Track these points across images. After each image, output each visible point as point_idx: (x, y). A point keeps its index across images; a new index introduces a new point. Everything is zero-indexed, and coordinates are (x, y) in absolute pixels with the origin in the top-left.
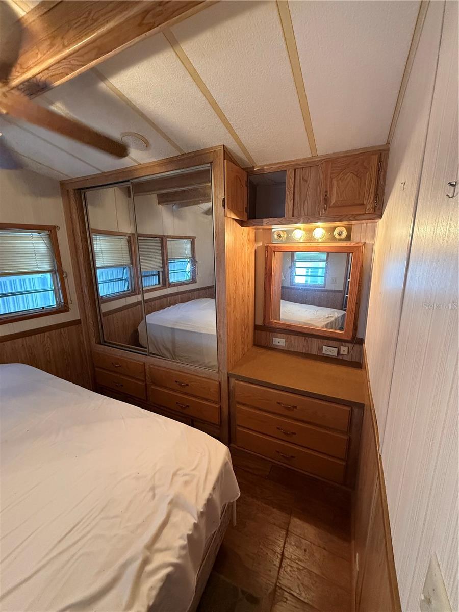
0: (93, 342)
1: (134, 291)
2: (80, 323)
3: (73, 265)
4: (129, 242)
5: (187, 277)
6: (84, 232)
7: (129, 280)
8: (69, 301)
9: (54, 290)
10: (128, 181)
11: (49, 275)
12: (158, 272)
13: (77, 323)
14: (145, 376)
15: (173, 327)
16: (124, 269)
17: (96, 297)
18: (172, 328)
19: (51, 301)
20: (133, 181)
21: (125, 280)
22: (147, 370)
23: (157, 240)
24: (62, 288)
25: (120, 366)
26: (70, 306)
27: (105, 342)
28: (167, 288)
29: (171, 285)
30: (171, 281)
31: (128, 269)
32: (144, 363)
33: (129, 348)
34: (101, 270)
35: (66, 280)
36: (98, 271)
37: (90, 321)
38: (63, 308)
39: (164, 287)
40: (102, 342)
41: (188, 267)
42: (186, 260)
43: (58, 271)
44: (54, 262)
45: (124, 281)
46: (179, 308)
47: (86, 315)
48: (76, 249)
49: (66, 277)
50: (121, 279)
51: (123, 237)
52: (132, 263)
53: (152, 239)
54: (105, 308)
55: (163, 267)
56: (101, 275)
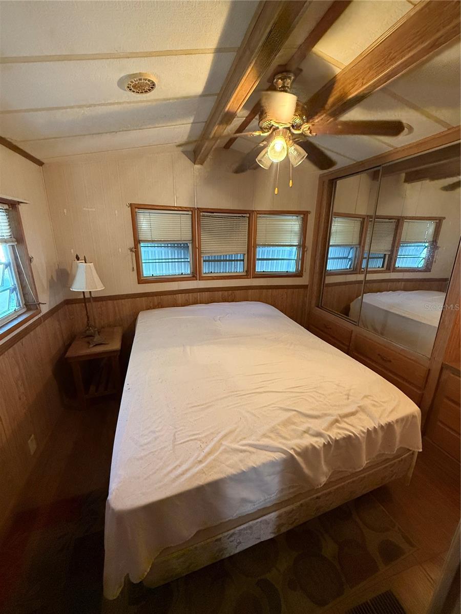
0: (313, 305)
1: (355, 270)
2: (307, 288)
3: (313, 242)
4: (362, 223)
5: (421, 264)
6: (328, 215)
7: (353, 260)
8: (304, 270)
9: (296, 260)
10: (380, 166)
11: (295, 248)
12: (385, 255)
13: (305, 287)
14: (350, 342)
15: (389, 310)
16: (351, 248)
17: (324, 269)
18: (386, 311)
19: (292, 268)
20: (383, 166)
21: (350, 259)
22: (353, 337)
23: (392, 222)
24: (301, 260)
25: (331, 328)
26: (304, 273)
27: (321, 307)
28: (390, 272)
29: (396, 270)
30: (397, 266)
31: (355, 249)
32: (352, 331)
33: (342, 316)
34: (333, 248)
35: (305, 253)
36: (330, 248)
37: (315, 288)
38: (298, 274)
39: (388, 271)
40: (320, 307)
41: (424, 253)
42: (424, 244)
43: (302, 246)
44: (301, 239)
45: (348, 260)
46: (399, 295)
47: (313, 283)
48: (318, 228)
49: (306, 251)
50: (346, 258)
51: (358, 219)
52: (360, 244)
53: (387, 220)
54: (329, 280)
55: (392, 251)
56: (332, 252)
